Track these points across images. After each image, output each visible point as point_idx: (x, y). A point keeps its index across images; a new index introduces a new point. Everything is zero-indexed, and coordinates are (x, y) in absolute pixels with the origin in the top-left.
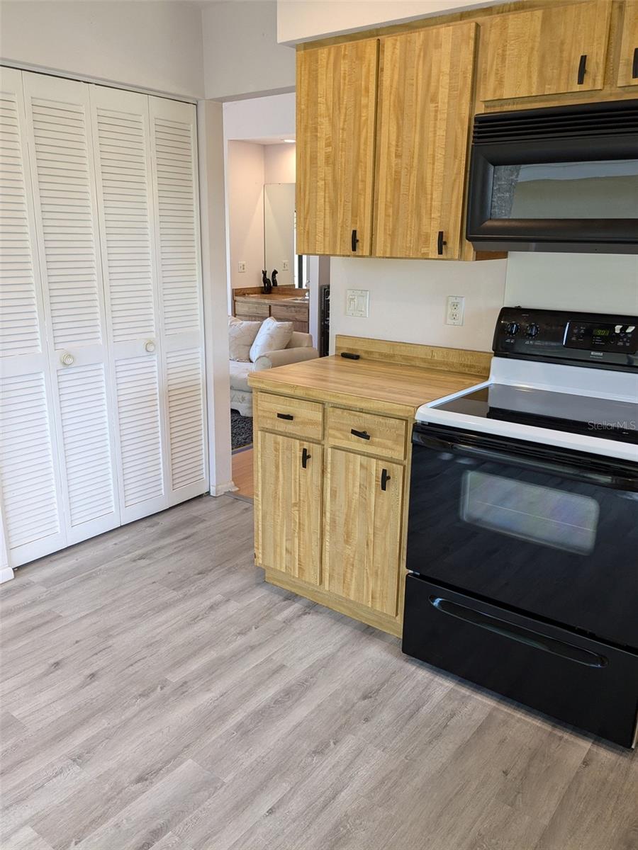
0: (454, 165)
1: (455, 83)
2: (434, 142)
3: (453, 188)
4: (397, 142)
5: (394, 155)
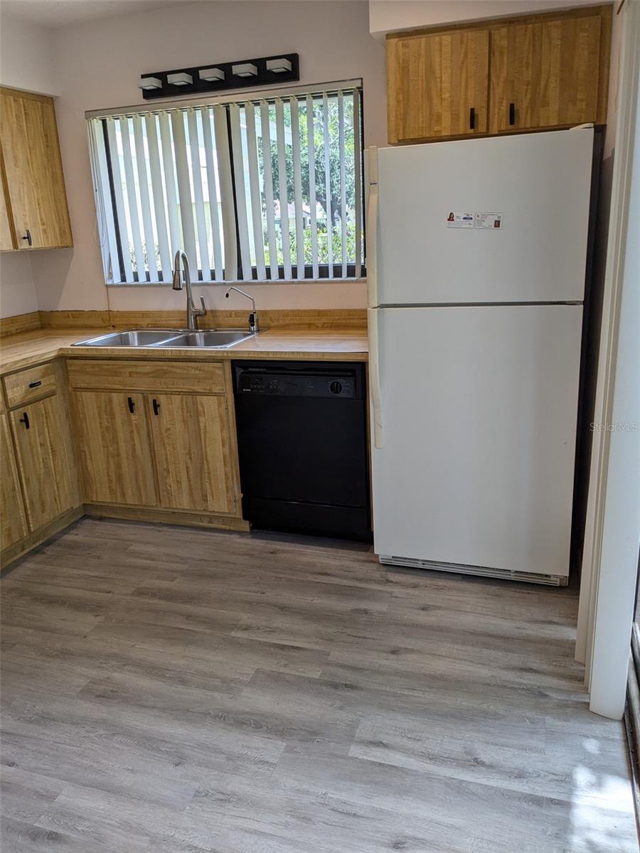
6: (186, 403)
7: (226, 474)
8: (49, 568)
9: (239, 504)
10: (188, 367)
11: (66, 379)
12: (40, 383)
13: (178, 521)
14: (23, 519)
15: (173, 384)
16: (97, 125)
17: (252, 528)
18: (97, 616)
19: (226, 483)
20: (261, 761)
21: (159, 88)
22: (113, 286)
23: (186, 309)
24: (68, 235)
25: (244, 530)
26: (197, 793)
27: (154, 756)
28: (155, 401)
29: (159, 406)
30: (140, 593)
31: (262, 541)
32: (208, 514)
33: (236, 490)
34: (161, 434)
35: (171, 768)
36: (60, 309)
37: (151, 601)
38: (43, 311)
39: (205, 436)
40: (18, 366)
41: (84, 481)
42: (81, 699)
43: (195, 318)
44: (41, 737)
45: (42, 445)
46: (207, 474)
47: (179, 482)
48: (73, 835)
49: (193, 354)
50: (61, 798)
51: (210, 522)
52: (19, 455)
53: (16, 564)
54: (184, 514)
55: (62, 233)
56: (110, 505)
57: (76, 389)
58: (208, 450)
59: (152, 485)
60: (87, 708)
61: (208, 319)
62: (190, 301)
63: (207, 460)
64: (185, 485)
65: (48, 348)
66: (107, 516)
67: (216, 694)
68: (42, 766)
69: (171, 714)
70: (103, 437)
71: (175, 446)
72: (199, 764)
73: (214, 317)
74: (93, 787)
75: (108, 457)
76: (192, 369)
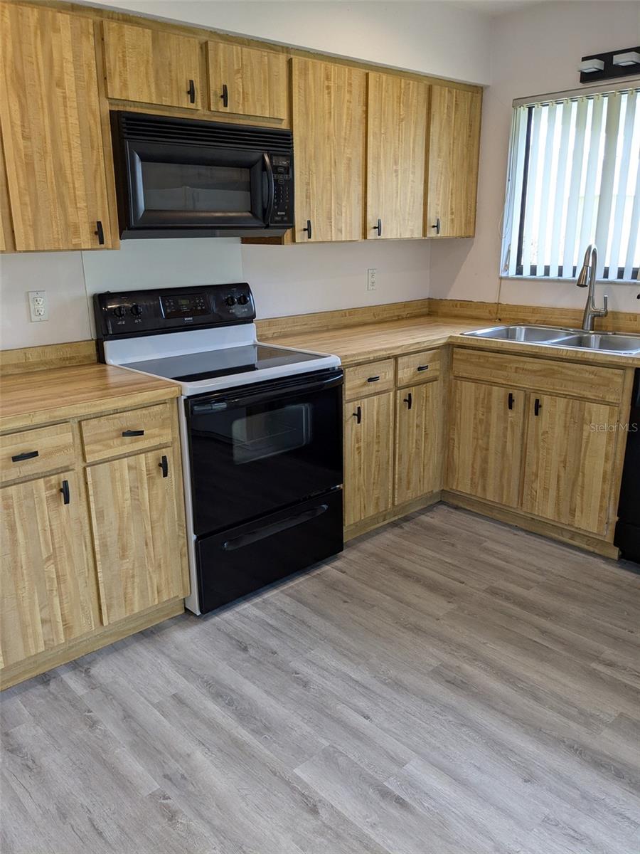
0: (92, 155)
1: (80, 73)
2: (67, 129)
3: (95, 178)
4: (23, 122)
5: (21, 137)
6: (572, 408)
7: (603, 493)
8: (406, 543)
9: (612, 527)
10: (583, 369)
11: (449, 367)
12: (427, 367)
13: (536, 529)
14: (390, 491)
15: (561, 386)
16: (524, 112)
17: (621, 557)
18: (449, 602)
19: (601, 502)
20: (621, 814)
21: (600, 70)
22: (507, 278)
23: (584, 309)
24: (472, 225)
25: (612, 557)
26: (546, 820)
27: (503, 763)
28: (537, 401)
29: (541, 406)
30: (494, 592)
31: (633, 574)
32: (573, 529)
33: (611, 512)
34: (537, 435)
35: (520, 781)
36: (449, 298)
37: (504, 604)
38: (432, 299)
39: (587, 445)
40: (411, 349)
41: (448, 468)
42: (432, 678)
43: (593, 319)
44: (394, 701)
45: (418, 426)
46: (580, 488)
47: (546, 490)
48: (419, 809)
49: (592, 357)
50: (409, 767)
51: (572, 538)
52: (398, 432)
53: (377, 532)
54: (544, 523)
55: (467, 223)
56: (468, 496)
57: (457, 377)
58: (586, 463)
59: (516, 488)
60: (436, 689)
61: (606, 321)
62: (590, 300)
63: (583, 473)
64: (553, 493)
65: (440, 335)
66: (463, 507)
67: (571, 724)
68: (394, 730)
69: (523, 727)
70: (475, 430)
71: (550, 451)
72: (550, 790)
73: (614, 319)
74: (440, 769)
75: (475, 449)
76: (586, 373)
